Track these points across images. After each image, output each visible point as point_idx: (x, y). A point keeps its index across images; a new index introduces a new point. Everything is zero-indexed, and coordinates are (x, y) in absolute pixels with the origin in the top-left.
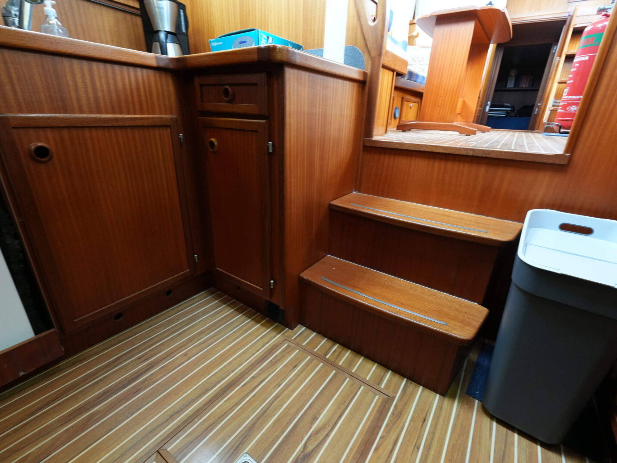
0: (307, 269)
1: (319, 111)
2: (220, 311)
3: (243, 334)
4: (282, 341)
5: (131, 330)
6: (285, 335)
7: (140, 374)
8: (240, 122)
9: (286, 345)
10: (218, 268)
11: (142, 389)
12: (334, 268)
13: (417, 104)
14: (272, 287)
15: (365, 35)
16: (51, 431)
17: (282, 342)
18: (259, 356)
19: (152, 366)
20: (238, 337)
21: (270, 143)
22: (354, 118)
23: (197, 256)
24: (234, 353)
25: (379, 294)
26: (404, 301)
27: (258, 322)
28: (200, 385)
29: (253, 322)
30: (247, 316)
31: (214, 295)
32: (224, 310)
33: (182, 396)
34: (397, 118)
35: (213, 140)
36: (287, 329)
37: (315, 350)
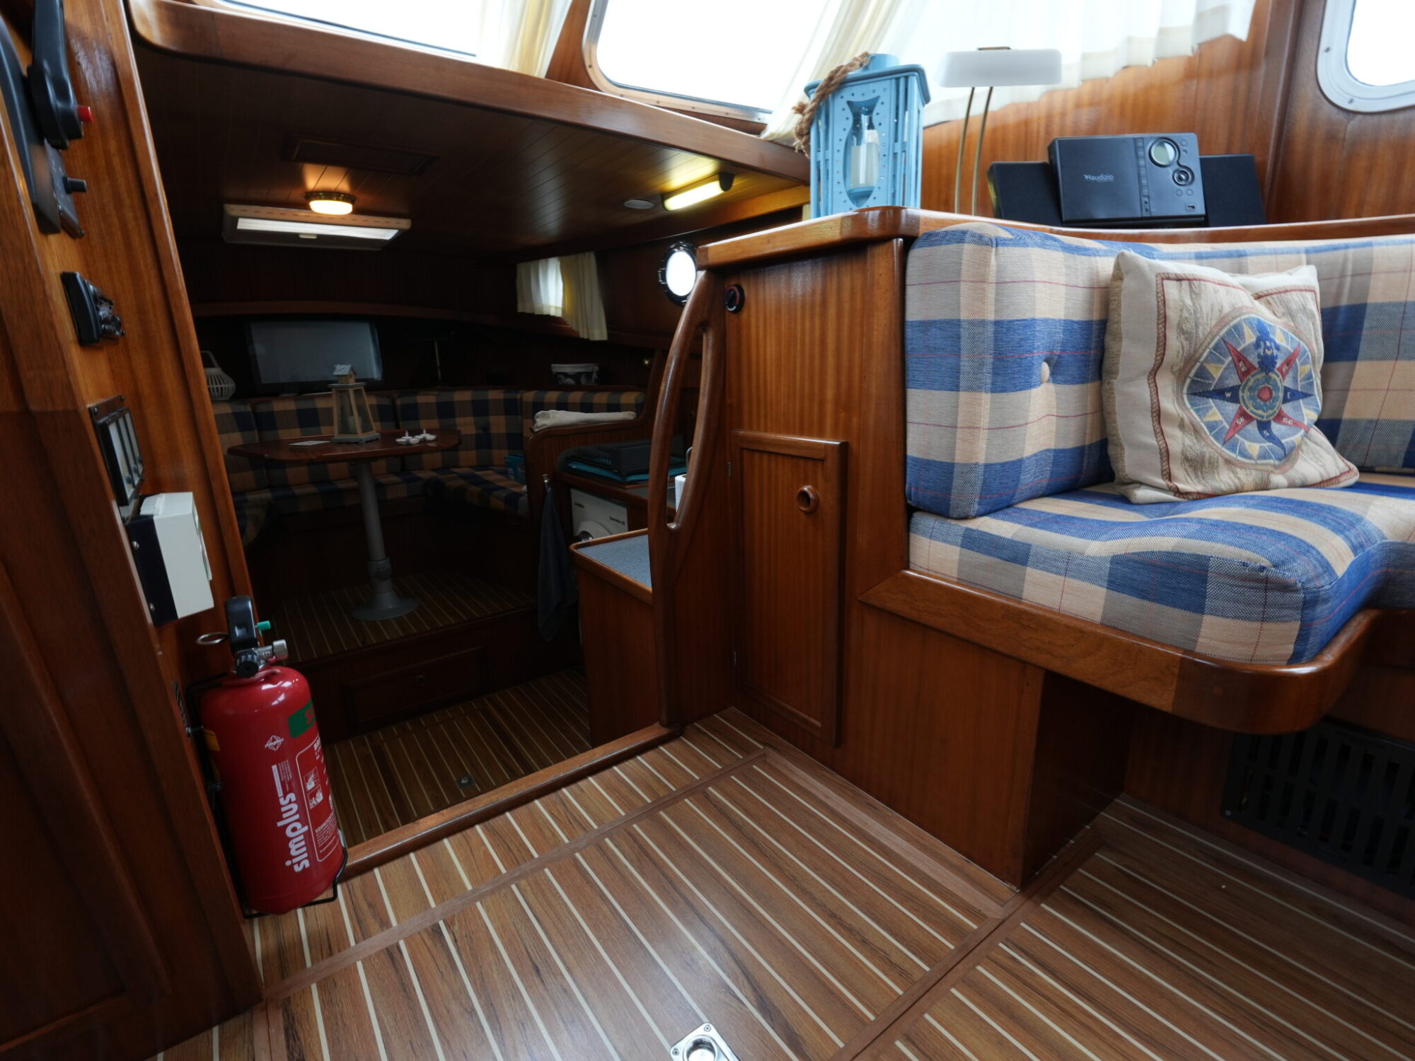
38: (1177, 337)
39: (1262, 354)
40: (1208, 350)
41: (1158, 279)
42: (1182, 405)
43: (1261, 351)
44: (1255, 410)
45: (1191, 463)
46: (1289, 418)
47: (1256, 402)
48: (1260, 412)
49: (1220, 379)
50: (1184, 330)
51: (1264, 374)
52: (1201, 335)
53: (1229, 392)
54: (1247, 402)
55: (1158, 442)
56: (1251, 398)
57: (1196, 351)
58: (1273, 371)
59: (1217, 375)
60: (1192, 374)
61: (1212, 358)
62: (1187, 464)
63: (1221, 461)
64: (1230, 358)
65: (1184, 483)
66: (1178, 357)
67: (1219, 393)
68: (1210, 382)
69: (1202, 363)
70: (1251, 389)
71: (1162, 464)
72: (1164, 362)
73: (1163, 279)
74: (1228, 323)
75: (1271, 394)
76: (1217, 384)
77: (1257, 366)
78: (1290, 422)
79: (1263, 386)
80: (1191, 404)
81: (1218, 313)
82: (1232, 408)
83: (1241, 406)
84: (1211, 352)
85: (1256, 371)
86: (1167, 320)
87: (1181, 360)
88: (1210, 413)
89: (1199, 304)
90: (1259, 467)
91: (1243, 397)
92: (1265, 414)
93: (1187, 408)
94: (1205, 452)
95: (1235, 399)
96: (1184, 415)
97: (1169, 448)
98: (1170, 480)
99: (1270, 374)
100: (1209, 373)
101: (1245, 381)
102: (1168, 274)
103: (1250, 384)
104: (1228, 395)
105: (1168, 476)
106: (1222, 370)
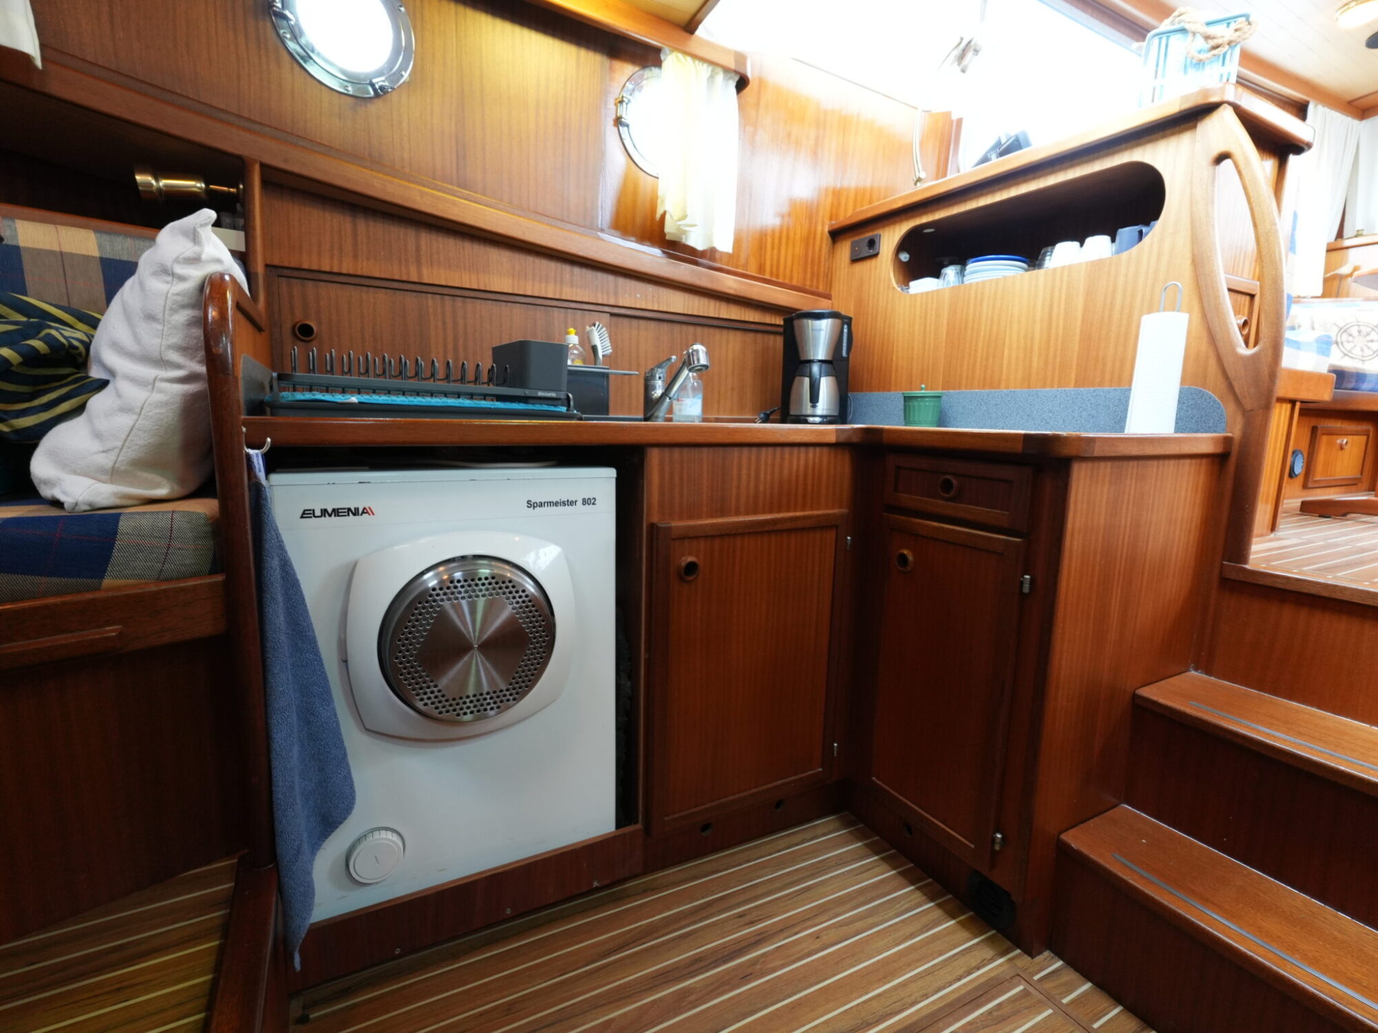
0: (1077, 828)
1: (1126, 520)
2: (869, 867)
3: (921, 932)
4: (1011, 976)
5: (718, 858)
6: (1016, 965)
7: (746, 947)
8: (968, 533)
9: (1021, 988)
10: (874, 778)
11: (752, 976)
12: (1144, 841)
13: (1364, 438)
14: (997, 847)
15: (1228, 371)
16: (633, 994)
17: (1011, 978)
18: (963, 992)
19: (763, 938)
20: (912, 936)
21: (1028, 577)
22: (1199, 522)
23: (838, 746)
24: (910, 966)
25: (1279, 937)
26: (1358, 975)
27: (953, 916)
28: (852, 1007)
29: (938, 913)
30: (925, 894)
31: (852, 829)
32: (877, 866)
33: (822, 1016)
34: (1297, 476)
35: (905, 552)
36: (1018, 951)
37: (1096, 1026)
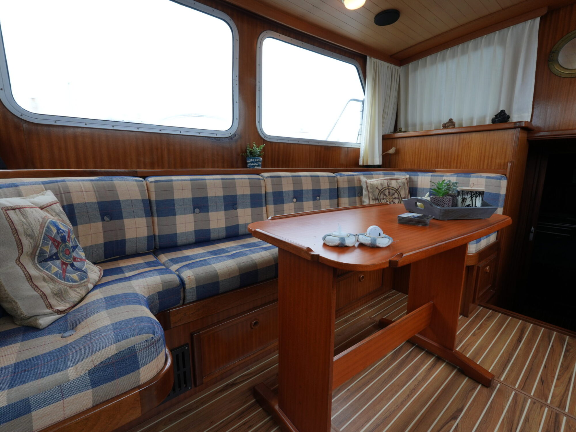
38: (26, 239)
39: (61, 236)
40: (41, 241)
41: (3, 210)
42: (39, 270)
43: (60, 235)
44: (67, 260)
45: (57, 295)
46: (78, 258)
47: (66, 257)
48: (69, 260)
49: (50, 252)
50: (28, 235)
51: (64, 244)
52: (37, 235)
53: (54, 256)
54: (62, 257)
55: (38, 292)
56: (63, 255)
57: (37, 243)
58: (66, 242)
59: (48, 251)
60: (37, 253)
61: (44, 244)
62: (56, 297)
63: (68, 288)
64: (51, 242)
65: (59, 306)
66: (29, 248)
67: (51, 258)
68: (46, 254)
69: (41, 247)
70: (62, 252)
71: (45, 302)
72: (23, 252)
73: (6, 210)
74: (44, 227)
75: (69, 251)
76: (49, 254)
77: (61, 241)
78: (78, 260)
79: (65, 249)
80: (42, 267)
81: (38, 223)
82: (58, 262)
83: (61, 260)
84: (43, 242)
85: (61, 243)
86: (18, 231)
87: (31, 249)
88: (52, 268)
89: (29, 220)
90: (83, 284)
91: (60, 256)
92: (71, 260)
93: (42, 270)
94: (61, 288)
95: (58, 258)
96: (44, 275)
97: (45, 293)
98: (52, 308)
99: (67, 243)
100: (45, 251)
101: (58, 249)
102: (7, 207)
103: (61, 250)
104: (54, 257)
105: (50, 306)
106: (49, 248)
